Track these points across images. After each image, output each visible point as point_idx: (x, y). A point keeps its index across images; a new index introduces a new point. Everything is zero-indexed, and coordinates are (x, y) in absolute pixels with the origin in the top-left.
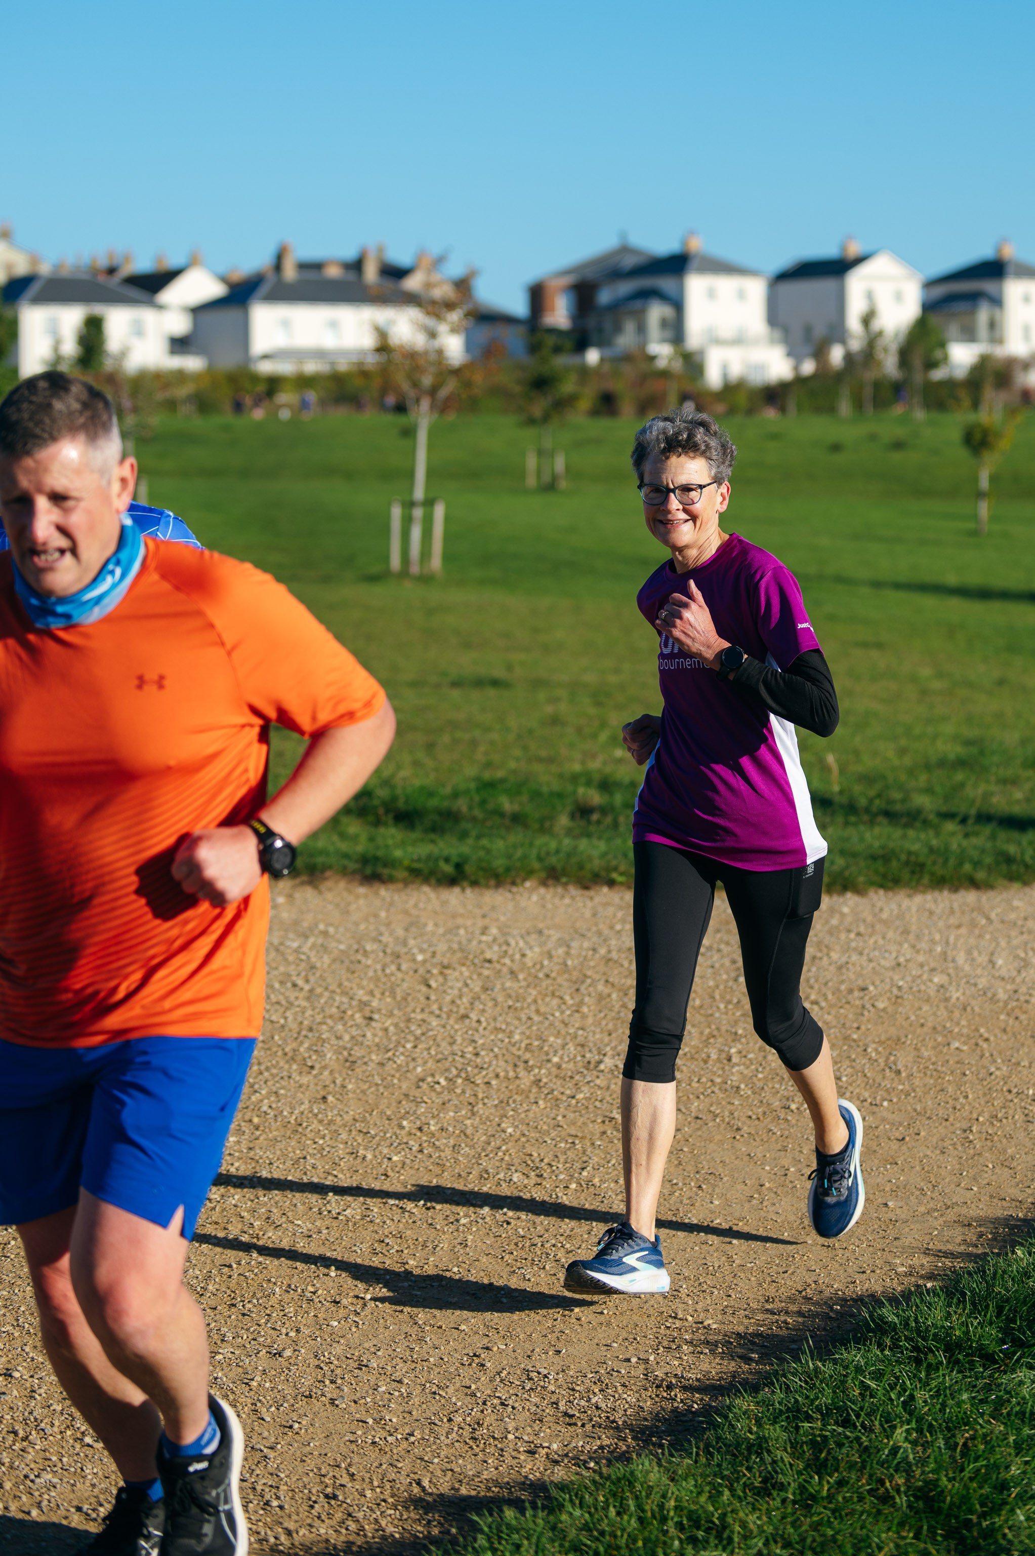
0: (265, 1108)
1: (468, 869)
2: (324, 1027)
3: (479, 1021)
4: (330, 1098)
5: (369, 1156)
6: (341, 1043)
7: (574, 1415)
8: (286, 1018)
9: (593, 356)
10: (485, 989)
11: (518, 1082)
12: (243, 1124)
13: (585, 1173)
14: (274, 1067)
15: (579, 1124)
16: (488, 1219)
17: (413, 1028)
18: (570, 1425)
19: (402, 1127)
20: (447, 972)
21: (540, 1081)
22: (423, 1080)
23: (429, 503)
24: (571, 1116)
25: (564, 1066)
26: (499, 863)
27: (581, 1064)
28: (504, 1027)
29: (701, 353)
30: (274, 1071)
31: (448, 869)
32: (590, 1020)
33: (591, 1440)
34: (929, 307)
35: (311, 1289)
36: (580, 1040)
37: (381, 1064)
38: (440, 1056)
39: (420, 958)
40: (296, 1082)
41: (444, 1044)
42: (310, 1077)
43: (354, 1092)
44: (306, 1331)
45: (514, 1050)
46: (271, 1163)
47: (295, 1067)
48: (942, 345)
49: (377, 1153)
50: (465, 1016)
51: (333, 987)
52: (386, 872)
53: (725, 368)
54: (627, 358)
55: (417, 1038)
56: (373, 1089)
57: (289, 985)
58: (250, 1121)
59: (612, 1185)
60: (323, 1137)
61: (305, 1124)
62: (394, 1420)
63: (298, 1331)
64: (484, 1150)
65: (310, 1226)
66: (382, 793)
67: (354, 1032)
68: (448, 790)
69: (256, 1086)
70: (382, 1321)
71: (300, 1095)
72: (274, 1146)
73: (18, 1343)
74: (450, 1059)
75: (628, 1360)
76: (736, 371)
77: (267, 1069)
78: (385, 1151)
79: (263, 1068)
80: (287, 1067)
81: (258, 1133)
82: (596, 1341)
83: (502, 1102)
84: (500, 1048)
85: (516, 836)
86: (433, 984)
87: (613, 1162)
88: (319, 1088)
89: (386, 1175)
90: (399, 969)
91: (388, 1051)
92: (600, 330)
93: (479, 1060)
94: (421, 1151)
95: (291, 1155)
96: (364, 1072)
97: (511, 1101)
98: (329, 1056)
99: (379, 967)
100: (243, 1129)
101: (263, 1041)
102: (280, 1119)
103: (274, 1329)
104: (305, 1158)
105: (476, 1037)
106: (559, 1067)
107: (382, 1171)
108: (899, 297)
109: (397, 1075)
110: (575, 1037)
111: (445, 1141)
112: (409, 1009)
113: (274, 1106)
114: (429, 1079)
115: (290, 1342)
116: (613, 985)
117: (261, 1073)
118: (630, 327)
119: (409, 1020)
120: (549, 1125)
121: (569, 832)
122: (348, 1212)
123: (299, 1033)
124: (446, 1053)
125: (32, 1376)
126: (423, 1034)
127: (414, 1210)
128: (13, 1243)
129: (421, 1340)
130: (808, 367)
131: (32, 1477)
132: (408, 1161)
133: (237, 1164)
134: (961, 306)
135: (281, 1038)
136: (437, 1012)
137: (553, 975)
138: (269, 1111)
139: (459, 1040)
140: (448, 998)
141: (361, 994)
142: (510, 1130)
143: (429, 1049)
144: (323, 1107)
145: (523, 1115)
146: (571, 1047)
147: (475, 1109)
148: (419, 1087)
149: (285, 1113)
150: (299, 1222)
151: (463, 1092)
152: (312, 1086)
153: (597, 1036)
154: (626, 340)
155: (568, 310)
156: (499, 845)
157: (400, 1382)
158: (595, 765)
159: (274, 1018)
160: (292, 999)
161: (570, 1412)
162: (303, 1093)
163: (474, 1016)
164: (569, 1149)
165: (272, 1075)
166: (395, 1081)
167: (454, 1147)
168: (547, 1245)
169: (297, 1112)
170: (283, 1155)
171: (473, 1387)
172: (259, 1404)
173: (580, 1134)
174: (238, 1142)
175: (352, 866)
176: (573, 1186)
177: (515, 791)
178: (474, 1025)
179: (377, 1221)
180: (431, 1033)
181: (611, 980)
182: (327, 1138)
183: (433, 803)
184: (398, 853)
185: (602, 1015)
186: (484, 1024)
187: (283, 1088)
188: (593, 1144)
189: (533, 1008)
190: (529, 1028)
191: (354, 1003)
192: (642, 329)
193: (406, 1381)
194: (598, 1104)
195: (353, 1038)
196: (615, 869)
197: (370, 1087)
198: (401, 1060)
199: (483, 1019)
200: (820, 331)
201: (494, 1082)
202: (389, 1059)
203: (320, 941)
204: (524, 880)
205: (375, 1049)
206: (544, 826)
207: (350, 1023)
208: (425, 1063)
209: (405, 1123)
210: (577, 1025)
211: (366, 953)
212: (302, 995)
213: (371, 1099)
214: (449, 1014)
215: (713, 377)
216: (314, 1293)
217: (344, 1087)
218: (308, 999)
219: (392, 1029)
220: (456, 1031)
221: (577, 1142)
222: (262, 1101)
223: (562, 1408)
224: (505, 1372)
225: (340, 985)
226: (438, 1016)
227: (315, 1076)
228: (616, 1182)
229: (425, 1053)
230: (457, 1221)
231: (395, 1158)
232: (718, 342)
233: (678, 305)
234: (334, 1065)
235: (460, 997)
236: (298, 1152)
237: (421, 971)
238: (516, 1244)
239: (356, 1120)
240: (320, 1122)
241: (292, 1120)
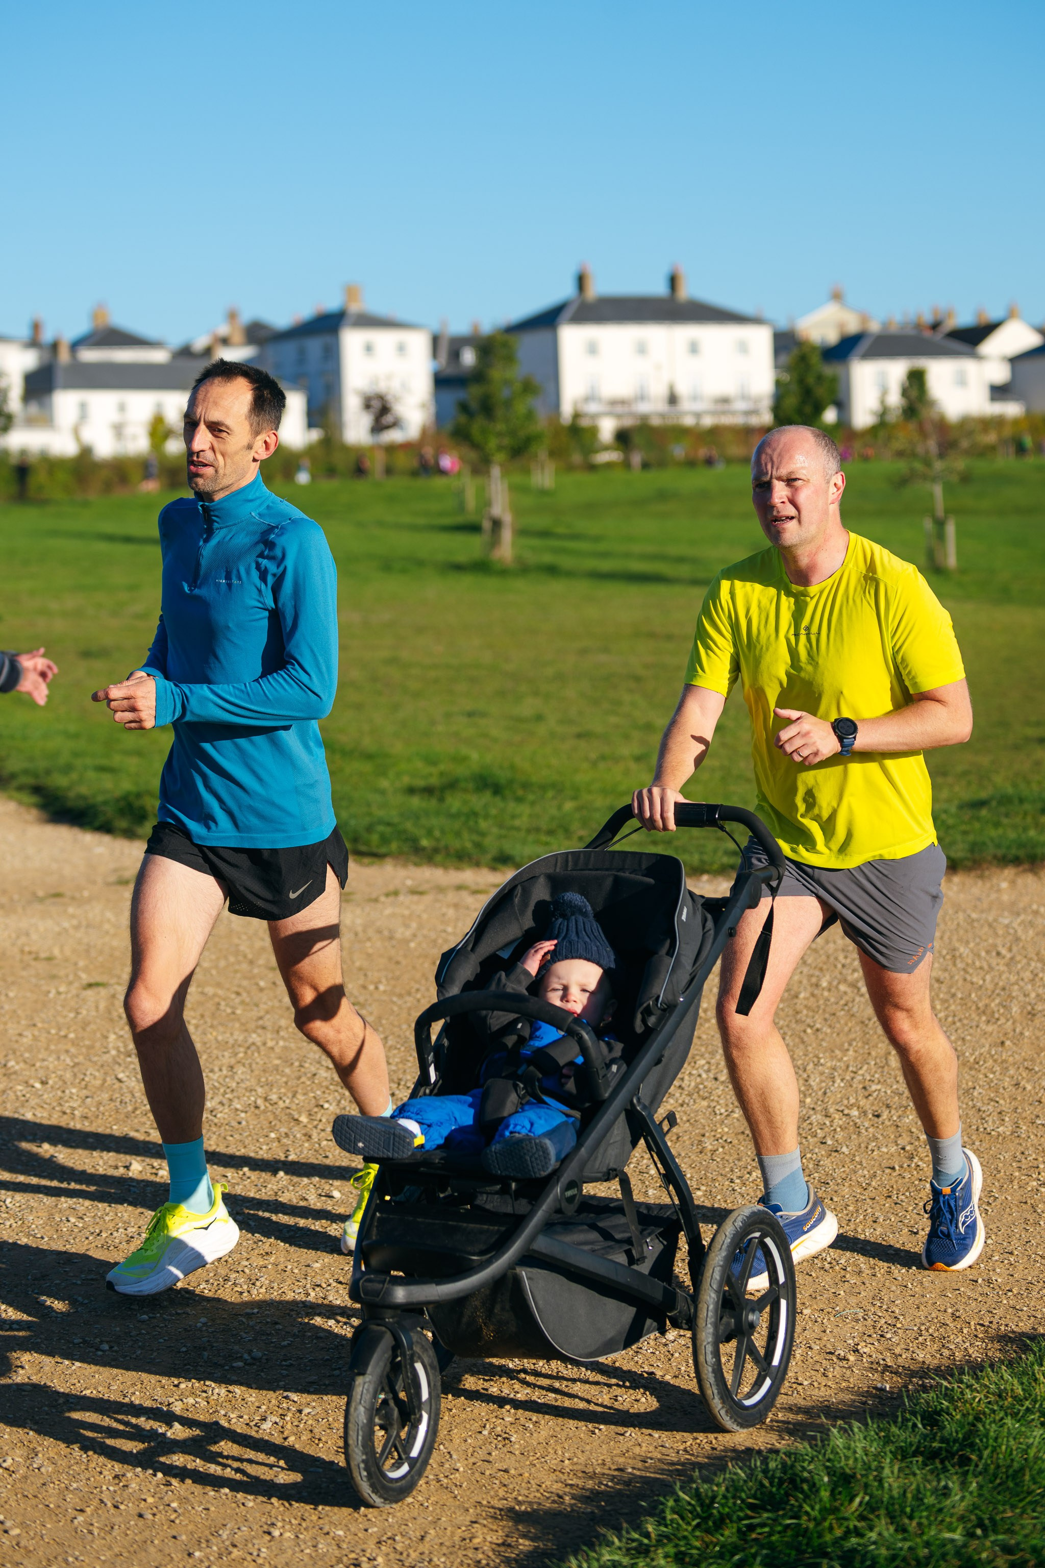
4: (1008, 1043)
5: (1029, 1087)
8: (984, 981)
30: (965, 1022)
42: (995, 1027)
47: (984, 1018)
60: (994, 1073)
71: (983, 1040)
77: (960, 1020)
79: (956, 1019)
98: (1014, 1009)
101: (962, 999)
107: (1037, 1098)
117: (954, 1023)
123: (993, 992)
152: (995, 1034)
159: (975, 980)
165: (964, 1025)
169: (977, 1053)
182: (998, 1073)
227: (1000, 1026)
234: (1018, 1017)
239: (1025, 1060)
240: (995, 1061)
241: (972, 1060)
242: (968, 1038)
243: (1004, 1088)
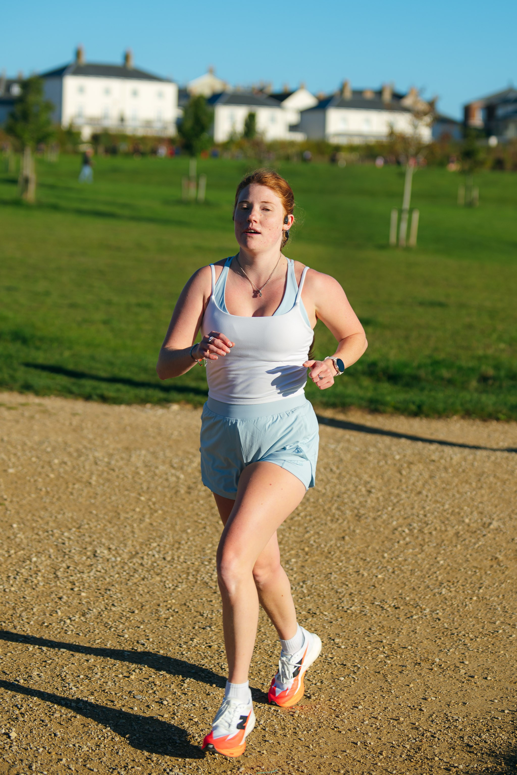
0: (312, 542)
1: (425, 408)
2: (345, 496)
3: (427, 496)
4: (347, 538)
5: (366, 574)
6: (354, 505)
7: (472, 746)
8: (325, 489)
9: (493, 141)
10: (431, 477)
11: (446, 533)
12: (300, 551)
13: (481, 591)
14: (319, 517)
15: (479, 560)
16: (428, 617)
17: (392, 498)
18: (470, 752)
19: (384, 557)
20: (412, 466)
21: (458, 533)
22: (396, 529)
23: (411, 211)
24: (475, 555)
25: (472, 525)
26: (441, 406)
27: (480, 524)
28: (440, 500)
30: (318, 520)
31: (413, 408)
32: (485, 498)
33: (482, 764)
35: (330, 656)
36: (480, 510)
37: (375, 519)
38: (406, 516)
39: (397, 457)
40: (329, 527)
41: (408, 509)
42: (337, 525)
43: (359, 535)
44: (326, 682)
45: (445, 514)
46: (313, 576)
49: (370, 572)
50: (420, 493)
51: (351, 472)
52: (381, 408)
54: (511, 143)
55: (394, 505)
56: (369, 533)
57: (328, 470)
58: (303, 550)
59: (496, 599)
60: (341, 561)
61: (332, 553)
62: (372, 743)
63: (322, 682)
64: (427, 573)
65: (332, 616)
66: (382, 364)
67: (362, 499)
68: (415, 364)
69: (308, 529)
70: (368, 678)
71: (331, 535)
72: (315, 565)
73: (168, 682)
74: (411, 517)
75: (503, 711)
78: (375, 571)
79: (312, 517)
80: (324, 518)
81: (307, 557)
82: (485, 698)
83: (437, 544)
84: (438, 512)
85: (450, 391)
86: (404, 473)
87: (497, 584)
88: (341, 531)
89: (374, 586)
90: (386, 463)
91: (378, 511)
93: (426, 519)
94: (393, 572)
95: (324, 571)
96: (366, 523)
97: (443, 544)
98: (347, 512)
99: (376, 461)
100: (300, 554)
101: (314, 503)
102: (319, 549)
103: (309, 680)
104: (331, 574)
105: (425, 505)
106: (469, 525)
107: (372, 584)
109: (383, 525)
110: (477, 507)
111: (406, 567)
112: (391, 487)
113: (317, 541)
114: (400, 529)
115: (317, 689)
116: (498, 478)
118: (512, 127)
119: (390, 493)
120: (462, 560)
121: (476, 390)
122: (353, 608)
123: (332, 498)
124: (410, 513)
125: (174, 704)
126: (398, 502)
127: (389, 609)
128: (171, 618)
129: (389, 691)
131: (168, 770)
132: (386, 578)
133: (295, 576)
135: (323, 501)
136: (405, 489)
137: (467, 470)
138: (314, 544)
139: (416, 506)
140: (411, 482)
141: (366, 477)
142: (442, 562)
143: (400, 511)
144: (343, 542)
145: (449, 553)
146: (475, 514)
147: (424, 548)
148: (394, 533)
149: (323, 546)
150: (326, 613)
151: (417, 537)
152: (337, 530)
153: (490, 508)
154: (510, 133)
155: (483, 118)
156: (440, 395)
157: (376, 718)
158: (490, 352)
159: (320, 489)
160: (329, 478)
161: (471, 744)
162: (333, 534)
163: (424, 493)
164: (473, 575)
166: (382, 529)
167: (411, 570)
168: (460, 635)
169: (328, 545)
170: (320, 571)
171: (417, 724)
172: (297, 729)
173: (479, 566)
174: (296, 562)
175: (364, 404)
176: (475, 598)
177: (450, 366)
178: (425, 498)
179: (369, 615)
180: (402, 502)
181: (498, 474)
182: (344, 562)
183: (407, 371)
184: (388, 398)
185: (491, 495)
186: (430, 497)
187: (322, 530)
188: (486, 573)
189: (456, 489)
190: (454, 501)
191: (362, 482)
193: (380, 718)
194: (489, 548)
195: (360, 502)
196: (500, 412)
197: (368, 532)
198: (385, 517)
199: (430, 495)
201: (434, 533)
202: (379, 516)
203: (346, 445)
204: (453, 415)
205: (371, 509)
206: (464, 387)
207: (360, 494)
208: (398, 519)
209: (386, 555)
210: (479, 500)
211: (369, 454)
212: (335, 476)
213: (368, 539)
214: (412, 490)
216: (332, 658)
217: (354, 531)
218: (338, 478)
219: (381, 499)
220: (415, 501)
221: (477, 571)
222: (310, 538)
223: (466, 741)
224: (435, 715)
225: (355, 471)
226: (406, 492)
227: (340, 524)
228: (498, 597)
229: (398, 514)
230: (412, 616)
231: (380, 576)
234: (350, 518)
235: (418, 481)
236: (328, 570)
237: (398, 465)
238: (443, 633)
239: (360, 552)
240: (341, 551)
241: (326, 550)
242: (321, 533)
243: (350, 575)
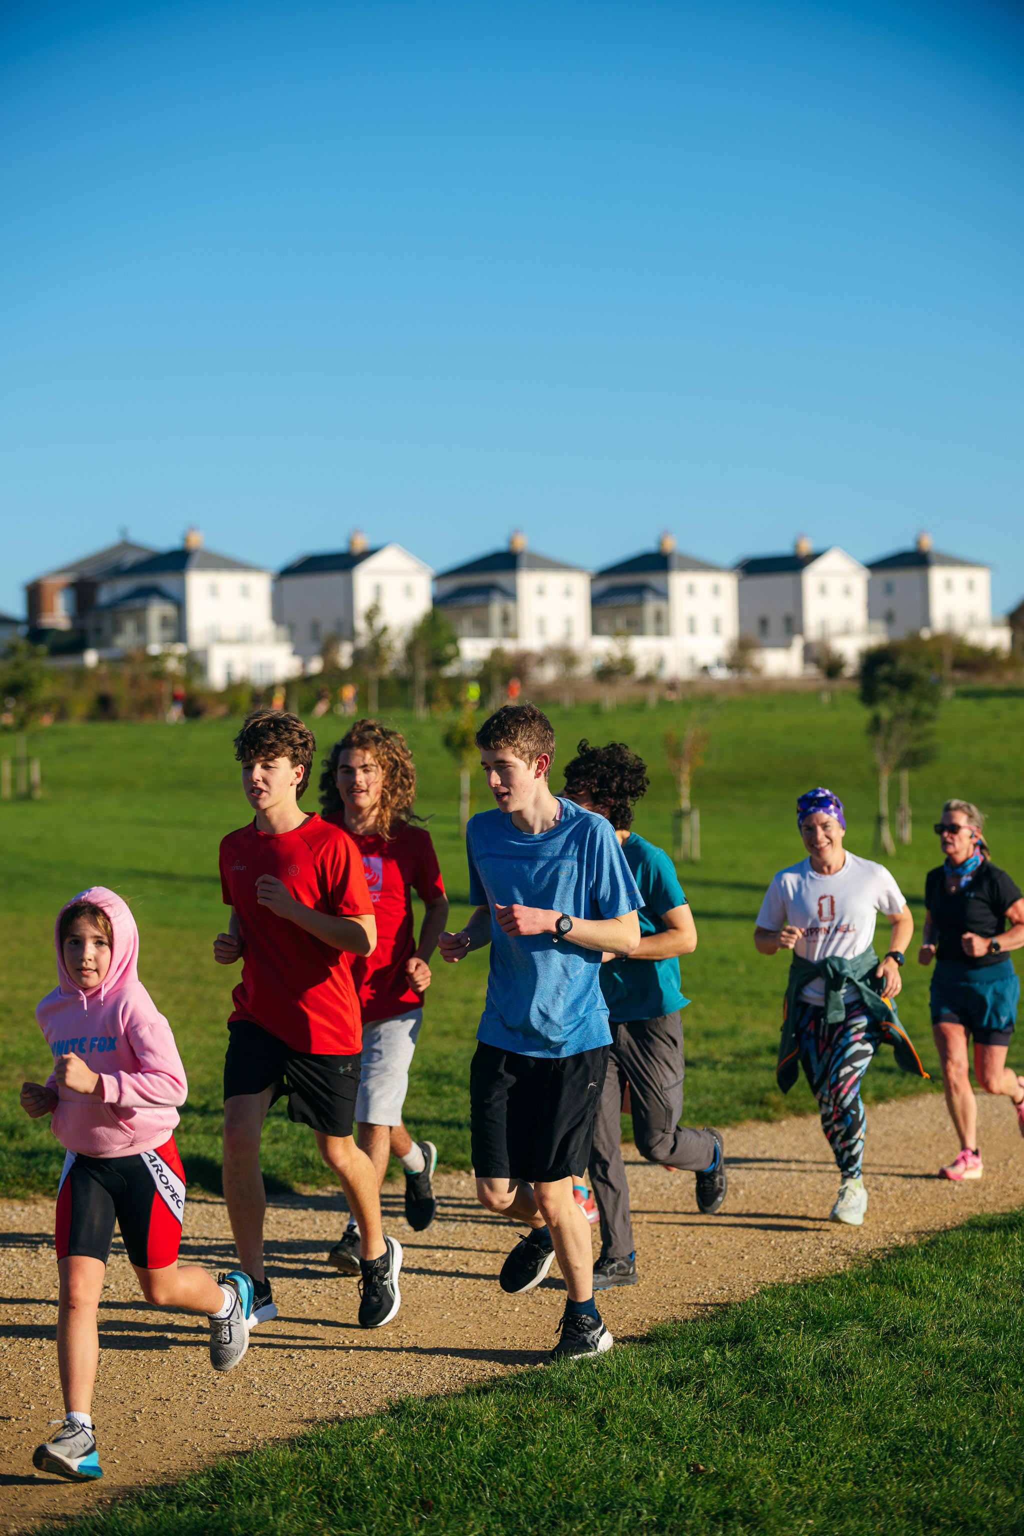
9: (91, 658)
29: (205, 652)
34: (439, 602)
48: (454, 640)
53: (229, 666)
54: (126, 659)
76: (240, 671)
92: (98, 630)
108: (408, 591)
118: (130, 627)
130: (316, 666)
134: (473, 600)
154: (125, 641)
155: (66, 610)
192: (142, 629)
200: (327, 628)
215: (217, 677)
232: (221, 641)
233: (180, 604)
